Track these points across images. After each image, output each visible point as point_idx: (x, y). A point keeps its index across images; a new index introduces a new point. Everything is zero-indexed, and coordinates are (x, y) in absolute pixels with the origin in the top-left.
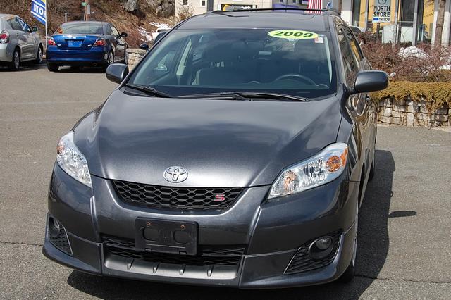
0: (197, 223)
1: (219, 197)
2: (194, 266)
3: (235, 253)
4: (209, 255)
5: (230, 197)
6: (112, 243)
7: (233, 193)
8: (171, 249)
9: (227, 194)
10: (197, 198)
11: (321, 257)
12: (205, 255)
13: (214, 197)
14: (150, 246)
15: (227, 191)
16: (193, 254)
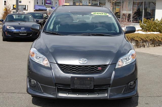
0: (93, 77)
1: (99, 68)
2: (91, 93)
3: (106, 87)
4: (97, 89)
5: (103, 68)
6: (60, 87)
7: (104, 67)
8: (84, 87)
9: (102, 67)
10: (92, 69)
11: (132, 88)
12: (95, 89)
13: (97, 68)
14: (76, 87)
15: (102, 66)
16: (92, 88)
